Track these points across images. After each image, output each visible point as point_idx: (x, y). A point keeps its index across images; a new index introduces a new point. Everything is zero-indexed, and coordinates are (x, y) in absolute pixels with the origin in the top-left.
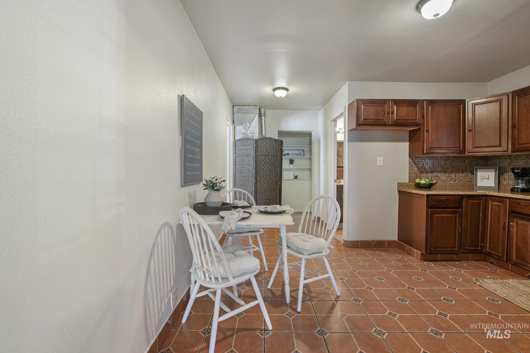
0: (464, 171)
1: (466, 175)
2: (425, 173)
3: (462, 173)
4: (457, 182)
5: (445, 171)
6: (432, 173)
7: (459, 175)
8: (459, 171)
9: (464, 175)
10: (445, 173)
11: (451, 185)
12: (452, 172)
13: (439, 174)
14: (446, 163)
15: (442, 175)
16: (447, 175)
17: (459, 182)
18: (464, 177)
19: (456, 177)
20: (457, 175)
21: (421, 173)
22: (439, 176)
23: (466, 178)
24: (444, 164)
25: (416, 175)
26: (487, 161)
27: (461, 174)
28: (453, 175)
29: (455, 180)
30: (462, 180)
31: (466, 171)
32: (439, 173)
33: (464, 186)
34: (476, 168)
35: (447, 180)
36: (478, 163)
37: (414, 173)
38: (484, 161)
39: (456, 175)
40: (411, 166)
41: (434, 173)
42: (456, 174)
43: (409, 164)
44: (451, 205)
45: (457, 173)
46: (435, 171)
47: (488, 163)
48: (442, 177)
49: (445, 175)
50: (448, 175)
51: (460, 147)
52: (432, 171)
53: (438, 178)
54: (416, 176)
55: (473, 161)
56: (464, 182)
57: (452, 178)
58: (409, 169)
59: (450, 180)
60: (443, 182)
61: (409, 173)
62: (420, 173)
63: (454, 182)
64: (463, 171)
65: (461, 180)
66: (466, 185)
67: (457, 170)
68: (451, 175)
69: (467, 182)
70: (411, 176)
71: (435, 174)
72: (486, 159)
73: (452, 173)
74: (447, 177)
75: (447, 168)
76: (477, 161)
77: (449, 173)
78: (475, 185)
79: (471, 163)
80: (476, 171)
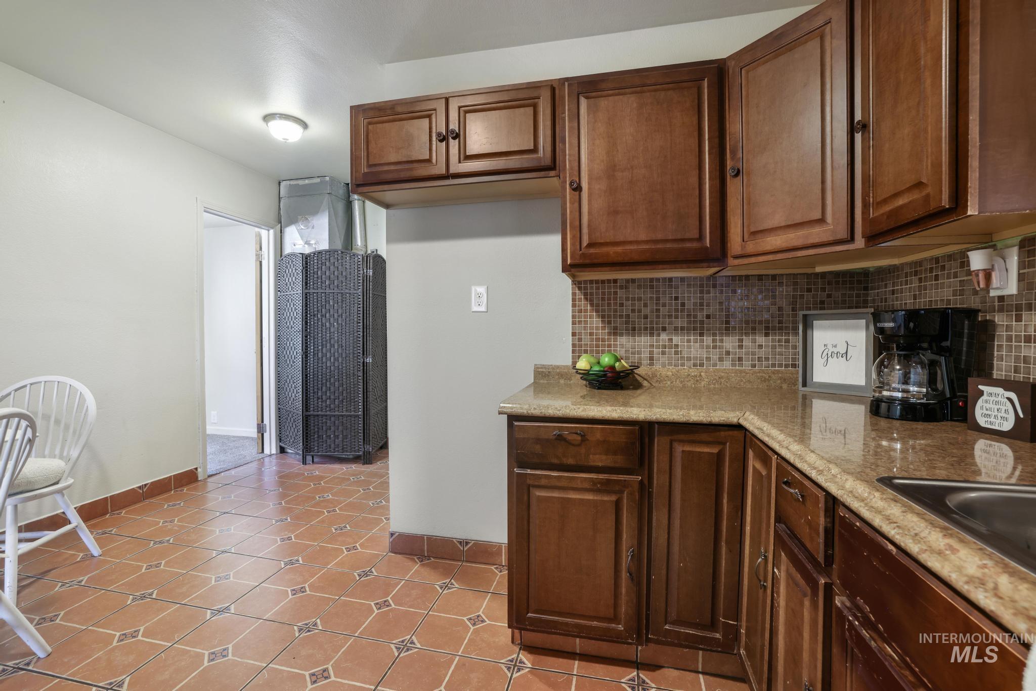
0: (774, 329)
1: (779, 341)
2: (628, 334)
3: (767, 335)
4: (747, 365)
5: (702, 328)
6: (652, 335)
7: (754, 341)
8: (754, 329)
9: (773, 341)
10: (701, 335)
11: (717, 378)
12: (727, 329)
13: (676, 339)
14: (702, 298)
15: (689, 341)
16: (708, 340)
17: (754, 366)
18: (774, 347)
19: (741, 347)
20: (747, 341)
21: (615, 334)
22: (677, 346)
23: (780, 354)
24: (695, 304)
25: (597, 340)
26: (866, 289)
27: (761, 339)
28: (730, 343)
29: (740, 359)
30: (767, 359)
31: (780, 329)
32: (677, 334)
33: (769, 380)
34: (805, 316)
35: (708, 359)
36: (829, 296)
37: (591, 334)
38: (852, 289)
39: (741, 341)
40: (580, 311)
41: (659, 335)
42: (744, 337)
43: (574, 305)
44: (599, 460)
45: (747, 334)
46: (664, 329)
47: (867, 295)
48: (689, 347)
49: (702, 341)
50: (713, 340)
51: (701, 238)
52: (652, 329)
53: (676, 353)
54: (597, 346)
55: (809, 290)
56: (774, 365)
57: (728, 353)
58: (574, 323)
59: (721, 359)
60: (695, 365)
61: (574, 334)
62: (609, 334)
63: (733, 365)
64: (767, 328)
65: (760, 359)
66: (773, 377)
67: (747, 322)
68: (721, 341)
69: (787, 366)
70: (580, 346)
71: (664, 337)
72: (859, 282)
73: (728, 335)
74: (708, 347)
75: (708, 317)
76: (823, 290)
77: (714, 335)
78: (800, 380)
79: (802, 296)
80: (808, 325)
